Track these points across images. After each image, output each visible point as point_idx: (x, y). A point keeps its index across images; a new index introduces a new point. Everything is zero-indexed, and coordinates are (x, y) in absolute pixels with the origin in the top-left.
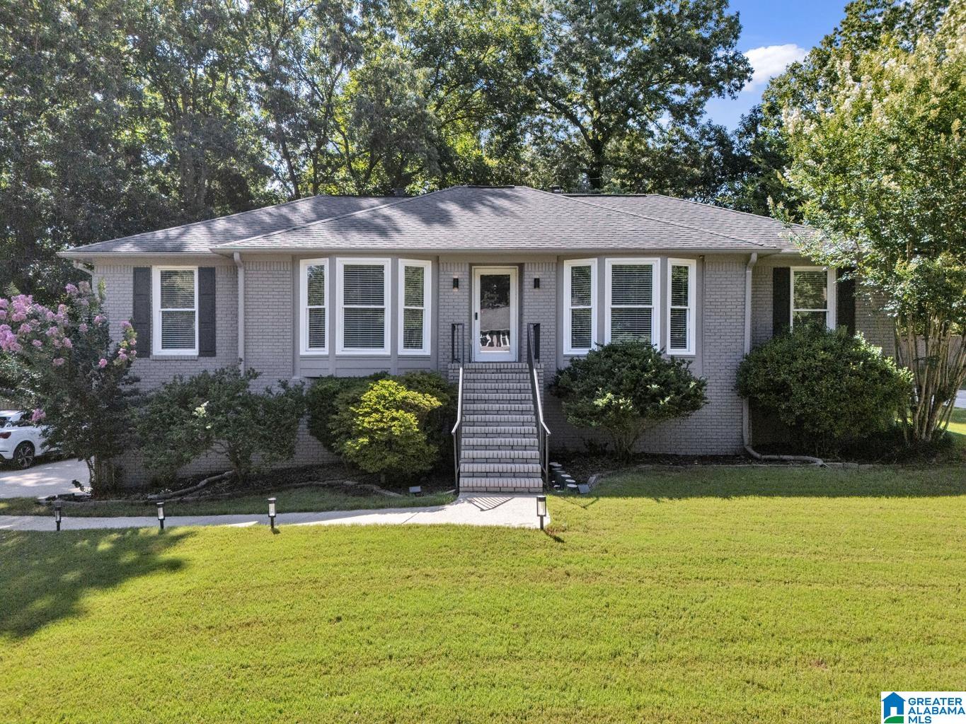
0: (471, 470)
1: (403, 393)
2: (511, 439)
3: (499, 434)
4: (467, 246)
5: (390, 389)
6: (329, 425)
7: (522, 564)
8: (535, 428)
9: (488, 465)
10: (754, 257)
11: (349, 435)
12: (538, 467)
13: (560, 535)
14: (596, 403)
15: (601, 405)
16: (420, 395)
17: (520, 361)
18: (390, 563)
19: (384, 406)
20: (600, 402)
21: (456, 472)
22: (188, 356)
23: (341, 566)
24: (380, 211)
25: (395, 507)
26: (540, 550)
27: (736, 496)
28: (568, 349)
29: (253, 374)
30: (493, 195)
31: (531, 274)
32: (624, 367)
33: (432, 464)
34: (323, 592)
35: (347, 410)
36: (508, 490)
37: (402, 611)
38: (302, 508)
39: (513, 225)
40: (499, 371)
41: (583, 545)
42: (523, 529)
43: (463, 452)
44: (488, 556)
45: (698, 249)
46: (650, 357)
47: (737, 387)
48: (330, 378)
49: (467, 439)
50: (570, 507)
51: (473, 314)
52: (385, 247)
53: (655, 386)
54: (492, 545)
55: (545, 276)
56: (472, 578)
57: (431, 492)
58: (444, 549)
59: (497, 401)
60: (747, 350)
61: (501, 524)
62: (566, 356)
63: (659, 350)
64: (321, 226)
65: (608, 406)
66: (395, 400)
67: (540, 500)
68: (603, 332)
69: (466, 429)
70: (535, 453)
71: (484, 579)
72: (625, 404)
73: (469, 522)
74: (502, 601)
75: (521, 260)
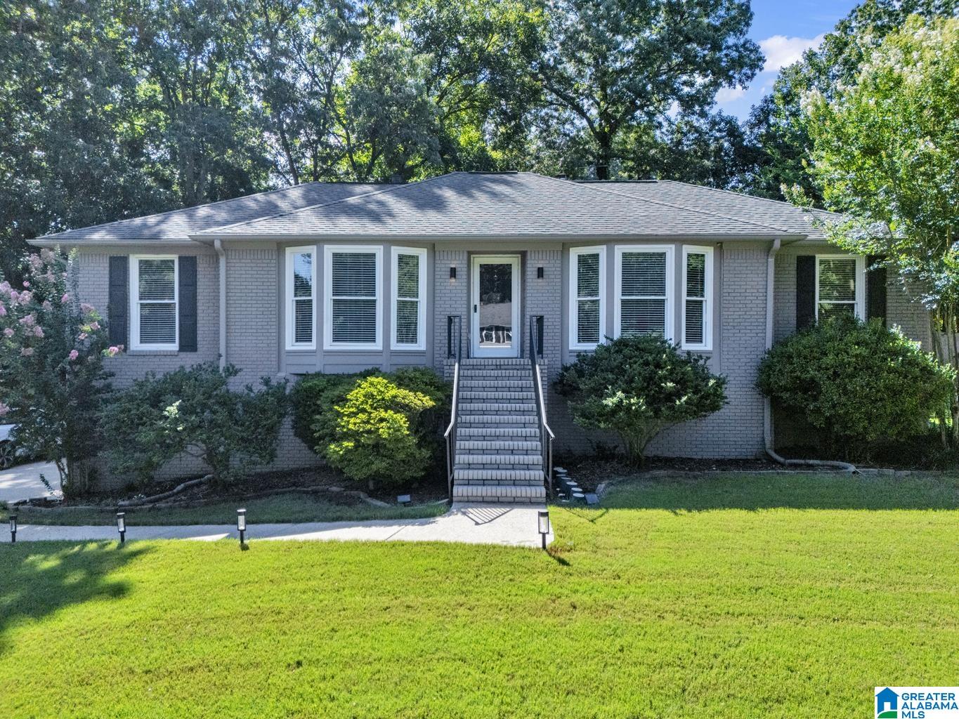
0: (466, 477)
1: (392, 391)
2: (511, 443)
3: (498, 437)
4: (464, 233)
5: (379, 387)
6: (313, 427)
7: (521, 592)
8: (538, 430)
9: (485, 472)
10: (777, 244)
11: (335, 438)
12: (539, 474)
13: (565, 556)
14: (605, 402)
15: (610, 404)
16: (411, 394)
17: (522, 357)
18: (366, 590)
19: (371, 405)
20: (610, 402)
21: (450, 479)
22: (167, 351)
23: (310, 594)
24: (374, 197)
25: (382, 518)
26: (541, 576)
27: (763, 507)
28: (574, 344)
29: (232, 371)
30: (494, 181)
31: (533, 264)
32: (635, 363)
33: (425, 469)
34: (286, 627)
35: (331, 409)
36: (506, 500)
37: (376, 655)
38: (280, 519)
39: (514, 211)
40: (498, 367)
41: (593, 569)
42: (523, 548)
43: (457, 457)
44: (480, 582)
45: (715, 235)
46: (665, 352)
47: (758, 385)
48: (318, 375)
49: (462, 442)
50: (576, 520)
51: (472, 307)
52: (377, 233)
53: (670, 384)
54: (486, 569)
55: (548, 265)
56: (461, 611)
57: (422, 501)
58: (431, 572)
59: (497, 400)
60: (769, 345)
61: (497, 541)
62: (572, 352)
63: (673, 346)
64: (309, 212)
65: (619, 405)
66: (383, 399)
67: (542, 514)
68: (612, 325)
69: (461, 431)
70: (538, 459)
71: (475, 612)
72: (638, 404)
73: (461, 540)
74: (495, 643)
75: (523, 248)
